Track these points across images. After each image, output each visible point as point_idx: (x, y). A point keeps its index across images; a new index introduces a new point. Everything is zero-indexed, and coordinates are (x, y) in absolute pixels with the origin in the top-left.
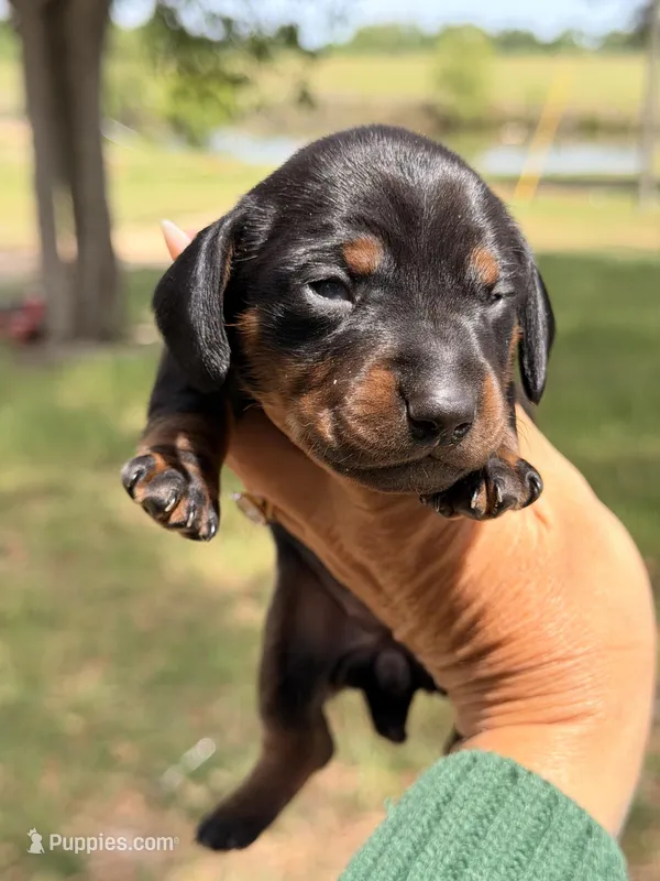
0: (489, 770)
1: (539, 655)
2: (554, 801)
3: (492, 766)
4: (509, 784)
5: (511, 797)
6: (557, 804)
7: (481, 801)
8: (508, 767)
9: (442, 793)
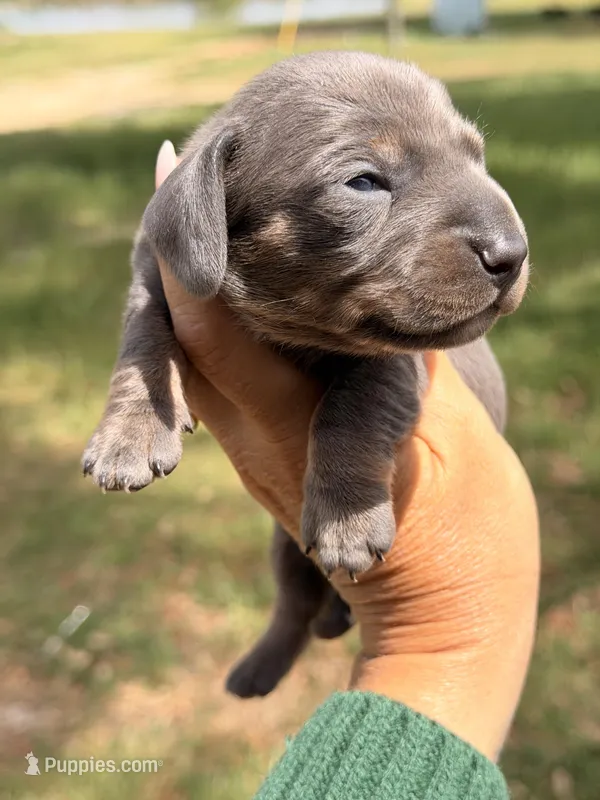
0: (382, 716)
1: (429, 583)
2: (442, 740)
3: (384, 713)
4: (400, 728)
5: (403, 741)
6: (443, 742)
7: (375, 747)
8: (399, 712)
9: (340, 739)
